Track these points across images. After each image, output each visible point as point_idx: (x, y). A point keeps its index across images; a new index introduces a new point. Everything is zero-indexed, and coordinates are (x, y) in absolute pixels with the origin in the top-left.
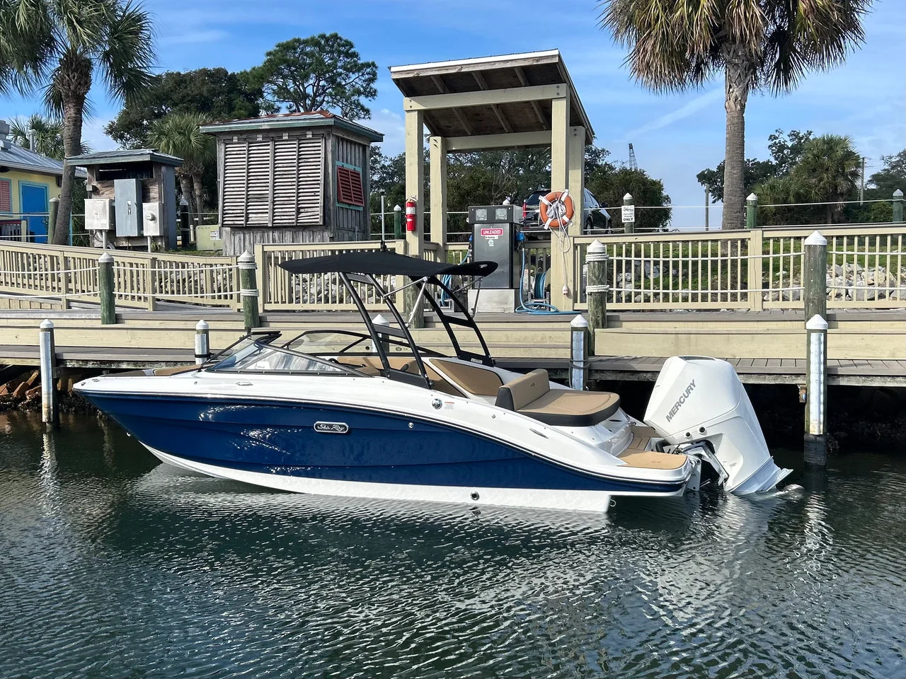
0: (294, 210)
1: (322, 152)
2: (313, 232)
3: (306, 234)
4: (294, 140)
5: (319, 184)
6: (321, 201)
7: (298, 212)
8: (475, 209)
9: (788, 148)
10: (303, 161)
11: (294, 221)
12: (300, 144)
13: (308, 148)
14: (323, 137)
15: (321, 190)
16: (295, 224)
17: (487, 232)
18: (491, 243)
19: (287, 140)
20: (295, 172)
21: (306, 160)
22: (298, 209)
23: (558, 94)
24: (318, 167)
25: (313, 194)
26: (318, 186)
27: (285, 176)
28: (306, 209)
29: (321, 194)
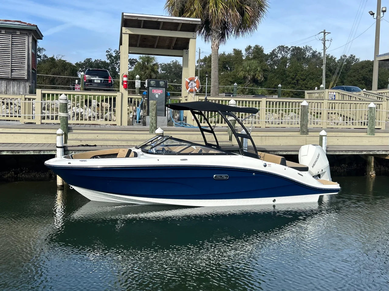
0: (9, 70)
1: (26, 42)
2: (19, 83)
3: (15, 83)
4: (10, 34)
5: (25, 58)
6: (26, 67)
7: (12, 72)
8: (150, 81)
9: (113, 56)
10: (15, 45)
11: (9, 76)
12: (12, 37)
13: (18, 39)
14: (27, 34)
15: (26, 61)
16: (10, 78)
17: (155, 91)
18: (157, 96)
19: (4, 34)
20: (10, 51)
21: (16, 45)
22: (12, 70)
23: (193, 36)
24: (24, 50)
25: (21, 63)
26: (24, 59)
27: (3, 52)
28: (16, 71)
29: (26, 63)
